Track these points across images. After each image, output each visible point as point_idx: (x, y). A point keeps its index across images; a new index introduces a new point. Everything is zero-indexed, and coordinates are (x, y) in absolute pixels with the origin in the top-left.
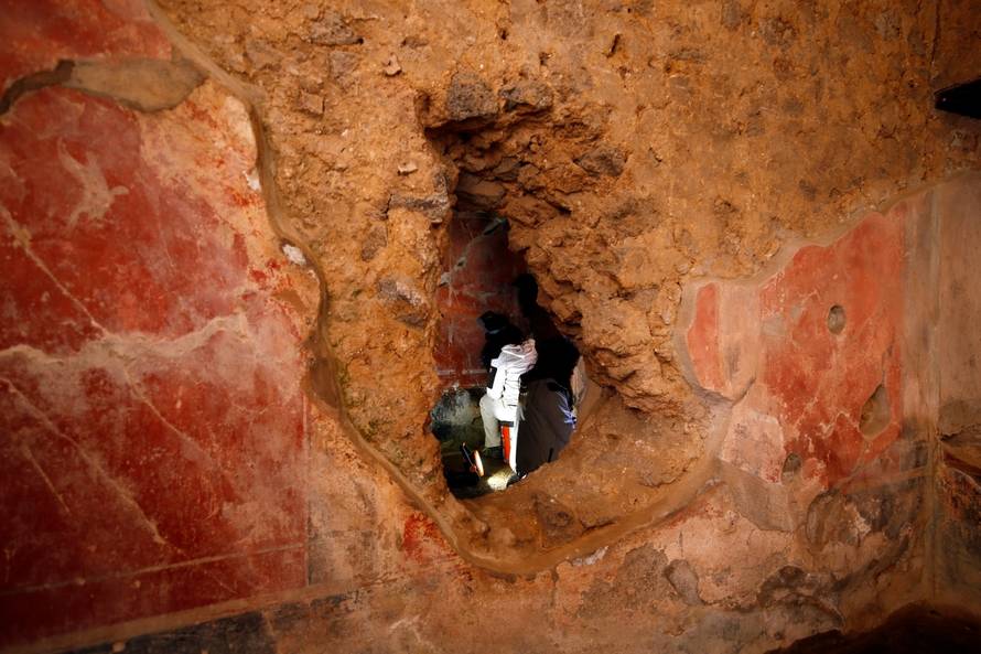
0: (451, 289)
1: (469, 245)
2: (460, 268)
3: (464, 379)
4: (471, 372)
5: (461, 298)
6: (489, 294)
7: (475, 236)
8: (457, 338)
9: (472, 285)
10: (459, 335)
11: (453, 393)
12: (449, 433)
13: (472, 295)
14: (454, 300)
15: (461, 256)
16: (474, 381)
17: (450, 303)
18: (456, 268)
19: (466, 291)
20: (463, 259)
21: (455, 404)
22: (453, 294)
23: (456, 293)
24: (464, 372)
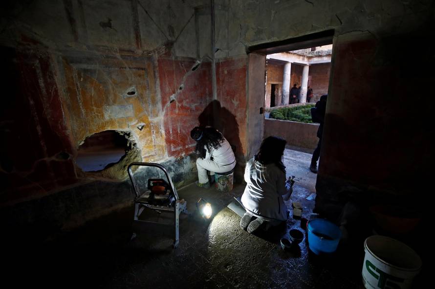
0: (177, 104)
1: (184, 77)
2: (181, 91)
3: (187, 150)
4: (190, 146)
5: (182, 107)
6: (196, 104)
7: (187, 71)
8: (182, 130)
9: (187, 100)
10: (183, 128)
11: (182, 158)
12: (182, 178)
13: (188, 106)
14: (179, 110)
15: (181, 84)
16: (191, 150)
17: (177, 111)
18: (179, 91)
19: (184, 104)
20: (182, 85)
21: (184, 163)
22: (178, 106)
23: (180, 105)
24: (187, 147)
